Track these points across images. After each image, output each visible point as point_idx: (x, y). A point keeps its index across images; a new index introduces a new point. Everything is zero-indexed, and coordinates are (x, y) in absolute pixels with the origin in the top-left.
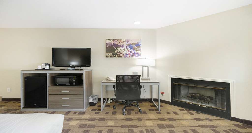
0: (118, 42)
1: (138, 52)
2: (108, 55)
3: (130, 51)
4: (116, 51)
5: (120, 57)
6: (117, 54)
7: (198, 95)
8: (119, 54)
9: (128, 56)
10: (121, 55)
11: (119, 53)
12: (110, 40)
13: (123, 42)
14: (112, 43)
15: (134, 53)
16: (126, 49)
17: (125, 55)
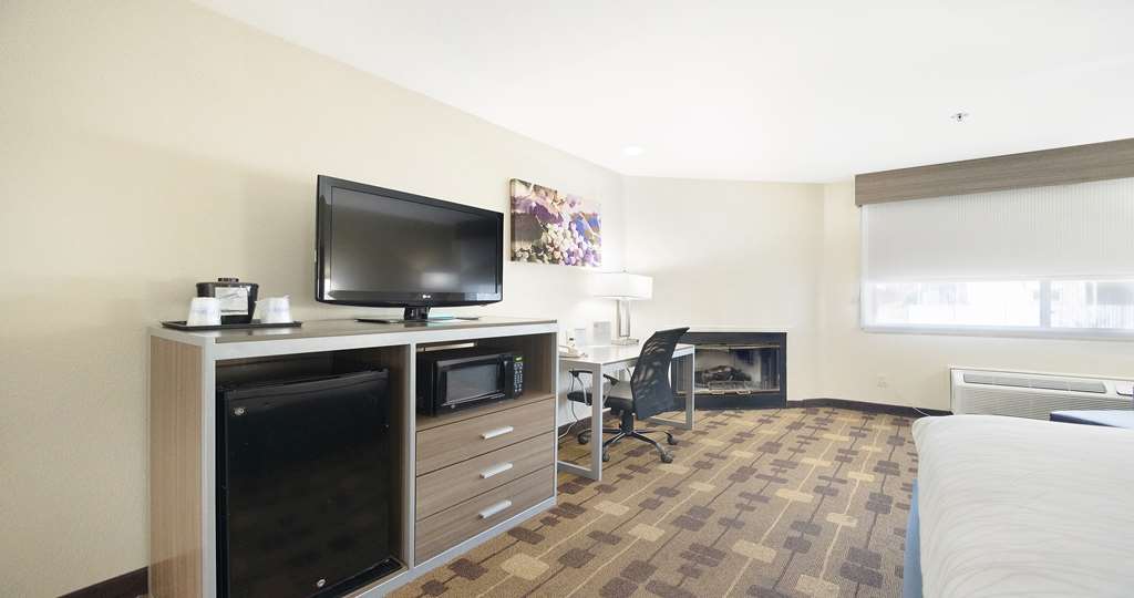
0: (549, 201)
1: (595, 247)
2: (522, 250)
3: (578, 241)
4: (543, 238)
5: (554, 261)
6: (546, 251)
8: (551, 249)
9: (573, 259)
10: (557, 255)
11: (552, 245)
12: (526, 184)
13: (562, 202)
14: (534, 199)
15: (587, 252)
16: (569, 233)
17: (566, 255)
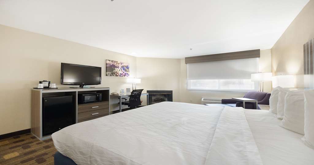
0: (115, 63)
1: (128, 72)
2: (108, 74)
3: (123, 71)
4: (114, 71)
5: (117, 76)
6: (115, 74)
7: (160, 99)
8: (116, 73)
9: (122, 75)
10: (118, 74)
11: (116, 72)
12: (109, 60)
13: (119, 64)
14: (111, 63)
15: (125, 74)
16: (121, 70)
17: (120, 75)
